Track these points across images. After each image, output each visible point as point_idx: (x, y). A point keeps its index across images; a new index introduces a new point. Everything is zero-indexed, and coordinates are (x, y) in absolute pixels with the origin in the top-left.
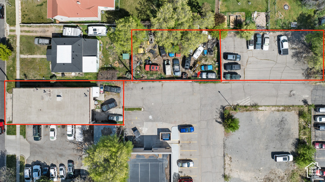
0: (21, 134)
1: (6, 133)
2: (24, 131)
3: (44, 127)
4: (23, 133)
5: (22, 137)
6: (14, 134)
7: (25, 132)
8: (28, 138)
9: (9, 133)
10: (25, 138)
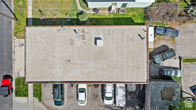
0: (35, 95)
1: (14, 94)
2: (39, 91)
3: (68, 86)
4: (38, 94)
5: (36, 99)
6: (26, 95)
7: (41, 93)
8: (45, 102)
9: (17, 94)
10: (40, 101)
